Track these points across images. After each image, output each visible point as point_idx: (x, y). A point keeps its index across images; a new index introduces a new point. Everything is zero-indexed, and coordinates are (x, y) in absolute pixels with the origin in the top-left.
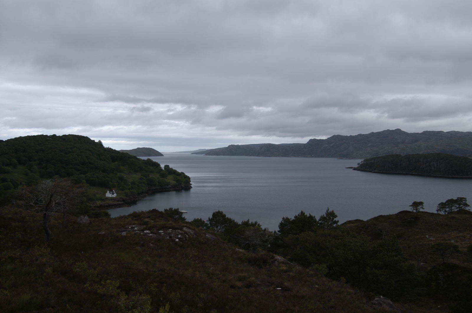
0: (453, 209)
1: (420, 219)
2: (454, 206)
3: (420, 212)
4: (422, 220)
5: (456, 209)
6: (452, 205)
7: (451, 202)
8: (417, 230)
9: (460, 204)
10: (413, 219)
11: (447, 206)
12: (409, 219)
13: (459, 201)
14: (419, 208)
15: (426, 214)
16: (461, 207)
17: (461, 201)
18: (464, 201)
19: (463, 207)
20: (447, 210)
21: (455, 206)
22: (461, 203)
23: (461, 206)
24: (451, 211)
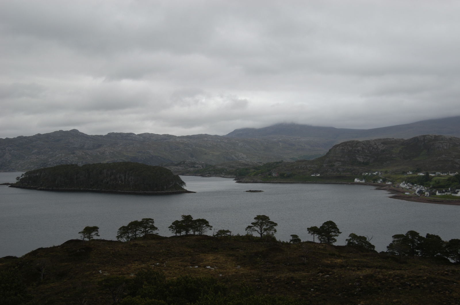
0: (137, 234)
1: (93, 249)
2: (138, 229)
3: (94, 240)
4: (95, 251)
5: (141, 233)
6: (136, 228)
7: (135, 225)
8: (88, 264)
9: (145, 228)
10: (83, 250)
11: (130, 231)
12: (78, 251)
13: (145, 224)
14: (92, 235)
15: (102, 242)
16: (148, 231)
17: (148, 223)
18: (151, 224)
19: (149, 231)
20: (130, 235)
21: (140, 229)
22: (148, 225)
23: (147, 229)
24: (135, 237)
